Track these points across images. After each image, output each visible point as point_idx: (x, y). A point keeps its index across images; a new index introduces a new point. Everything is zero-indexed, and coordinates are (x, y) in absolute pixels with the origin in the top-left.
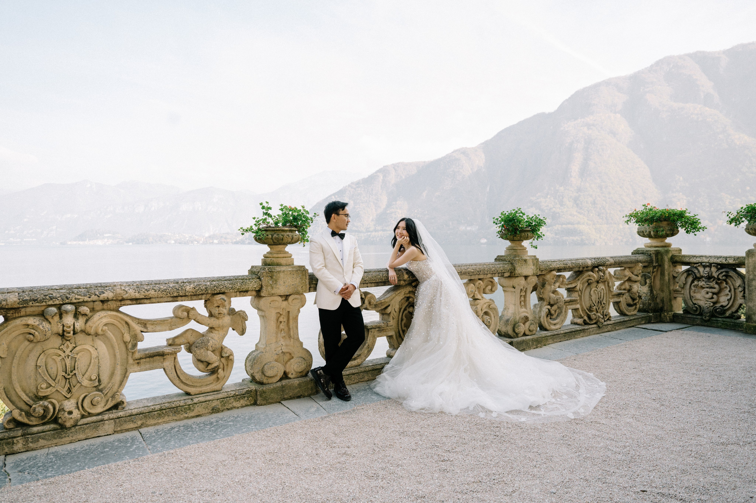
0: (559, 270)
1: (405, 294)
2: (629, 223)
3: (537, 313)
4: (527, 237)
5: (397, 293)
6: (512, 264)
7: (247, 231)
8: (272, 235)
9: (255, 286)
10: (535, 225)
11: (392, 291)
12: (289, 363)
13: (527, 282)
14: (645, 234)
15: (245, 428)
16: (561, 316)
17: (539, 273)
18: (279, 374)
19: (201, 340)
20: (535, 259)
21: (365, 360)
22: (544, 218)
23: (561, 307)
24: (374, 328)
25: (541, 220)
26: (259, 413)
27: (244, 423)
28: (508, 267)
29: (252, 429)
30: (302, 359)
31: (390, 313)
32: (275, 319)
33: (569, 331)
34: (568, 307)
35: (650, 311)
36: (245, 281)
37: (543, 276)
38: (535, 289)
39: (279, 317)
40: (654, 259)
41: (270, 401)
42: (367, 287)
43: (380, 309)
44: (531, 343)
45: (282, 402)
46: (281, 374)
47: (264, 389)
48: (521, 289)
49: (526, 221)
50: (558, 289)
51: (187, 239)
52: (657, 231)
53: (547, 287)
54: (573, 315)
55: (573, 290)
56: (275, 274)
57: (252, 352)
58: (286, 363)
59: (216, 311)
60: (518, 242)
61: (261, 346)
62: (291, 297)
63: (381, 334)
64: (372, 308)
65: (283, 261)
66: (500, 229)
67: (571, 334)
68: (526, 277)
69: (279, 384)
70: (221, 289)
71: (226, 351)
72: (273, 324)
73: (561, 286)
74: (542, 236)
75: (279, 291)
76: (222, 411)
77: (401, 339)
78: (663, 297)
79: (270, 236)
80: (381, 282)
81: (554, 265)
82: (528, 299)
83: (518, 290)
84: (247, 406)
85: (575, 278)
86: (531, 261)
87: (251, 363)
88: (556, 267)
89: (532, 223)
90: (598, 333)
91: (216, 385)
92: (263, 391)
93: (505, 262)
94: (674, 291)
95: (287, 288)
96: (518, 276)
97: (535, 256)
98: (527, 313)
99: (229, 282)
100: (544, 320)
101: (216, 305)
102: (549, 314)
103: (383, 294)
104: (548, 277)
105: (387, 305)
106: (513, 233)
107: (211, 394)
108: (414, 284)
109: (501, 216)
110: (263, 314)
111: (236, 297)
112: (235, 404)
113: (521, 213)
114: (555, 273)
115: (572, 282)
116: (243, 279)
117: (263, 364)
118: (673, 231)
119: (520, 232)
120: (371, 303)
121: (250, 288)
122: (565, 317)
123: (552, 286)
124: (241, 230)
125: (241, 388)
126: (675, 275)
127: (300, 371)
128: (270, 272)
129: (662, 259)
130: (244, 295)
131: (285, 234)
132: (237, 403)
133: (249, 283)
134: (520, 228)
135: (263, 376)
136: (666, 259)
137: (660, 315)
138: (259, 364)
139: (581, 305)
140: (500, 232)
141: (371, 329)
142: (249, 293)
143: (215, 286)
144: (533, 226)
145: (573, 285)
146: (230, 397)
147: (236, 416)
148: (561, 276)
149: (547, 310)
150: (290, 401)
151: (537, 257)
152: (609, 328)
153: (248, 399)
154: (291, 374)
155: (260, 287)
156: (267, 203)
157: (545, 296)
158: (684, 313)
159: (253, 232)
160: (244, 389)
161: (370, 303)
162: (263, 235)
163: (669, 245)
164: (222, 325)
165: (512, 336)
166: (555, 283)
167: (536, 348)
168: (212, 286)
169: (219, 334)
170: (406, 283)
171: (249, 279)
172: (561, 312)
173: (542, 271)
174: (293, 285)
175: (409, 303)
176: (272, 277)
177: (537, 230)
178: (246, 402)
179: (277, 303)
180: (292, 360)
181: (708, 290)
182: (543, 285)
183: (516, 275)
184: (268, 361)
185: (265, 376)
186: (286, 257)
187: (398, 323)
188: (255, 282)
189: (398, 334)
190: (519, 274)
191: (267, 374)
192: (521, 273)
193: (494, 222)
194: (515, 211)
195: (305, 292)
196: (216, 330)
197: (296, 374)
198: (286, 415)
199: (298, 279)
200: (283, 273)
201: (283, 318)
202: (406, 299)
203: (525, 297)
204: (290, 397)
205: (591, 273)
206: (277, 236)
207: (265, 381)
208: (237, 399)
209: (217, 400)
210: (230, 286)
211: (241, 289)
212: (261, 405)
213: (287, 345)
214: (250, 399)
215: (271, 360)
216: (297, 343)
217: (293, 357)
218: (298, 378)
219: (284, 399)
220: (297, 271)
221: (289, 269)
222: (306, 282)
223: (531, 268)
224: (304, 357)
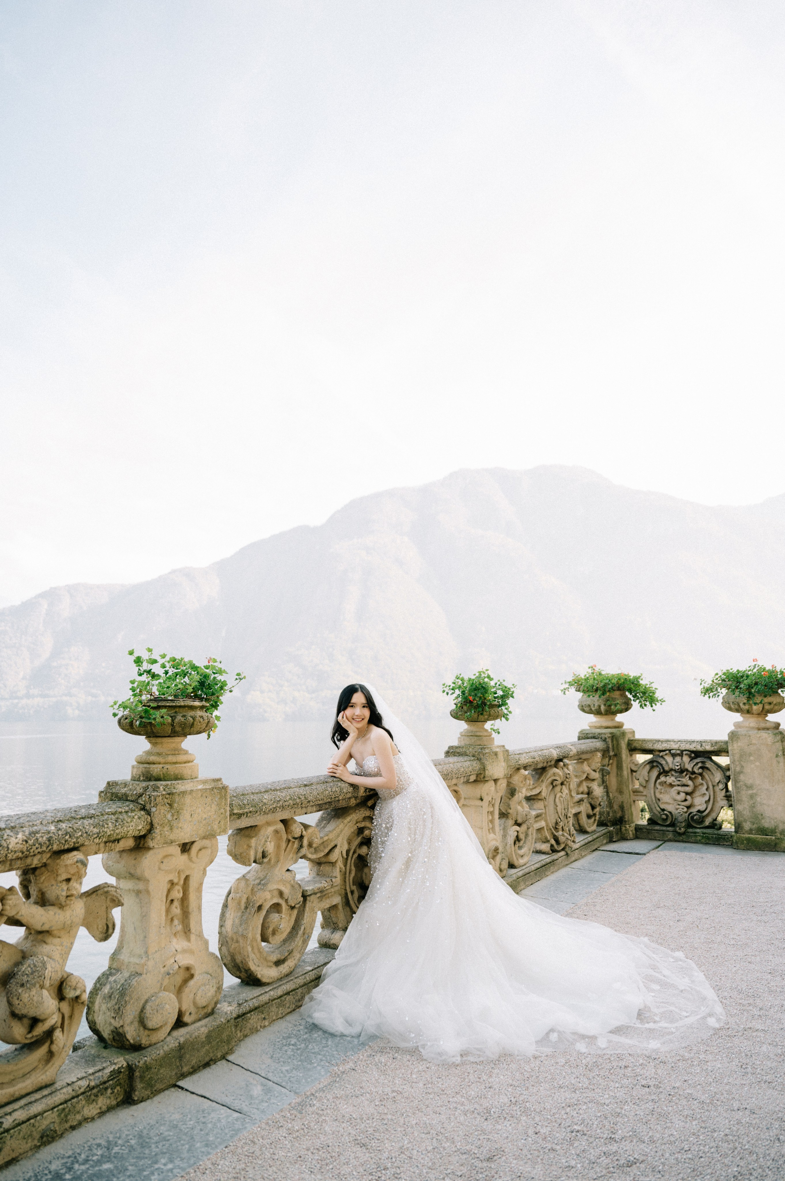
0: (524, 768)
1: (357, 823)
4: (491, 716)
5: (346, 821)
6: (479, 759)
8: (173, 718)
9: (140, 828)
10: (501, 696)
11: (332, 818)
12: (187, 990)
13: (496, 789)
14: (593, 709)
16: (528, 841)
18: (170, 1020)
19: (29, 966)
20: (505, 751)
21: (299, 960)
22: (512, 685)
23: (530, 826)
24: (309, 894)
25: (510, 689)
27: (138, 1159)
28: (476, 765)
29: (170, 1171)
31: (338, 860)
32: (165, 894)
33: (537, 866)
35: (609, 824)
36: (121, 817)
39: (170, 891)
40: (611, 746)
41: (159, 1086)
42: (306, 814)
43: (323, 854)
45: (180, 1083)
46: (173, 1018)
47: (148, 1059)
48: (489, 801)
49: (493, 690)
52: (610, 706)
55: (535, 797)
56: (177, 798)
58: (181, 990)
59: (62, 890)
62: (196, 844)
63: (322, 904)
64: (312, 854)
65: (185, 769)
68: (496, 781)
69: (171, 1041)
70: (77, 838)
71: (74, 984)
72: (159, 907)
73: (526, 792)
75: (182, 834)
76: (62, 1136)
78: (622, 802)
81: (521, 760)
82: (496, 816)
83: (485, 804)
84: (110, 1109)
85: (537, 780)
87: (113, 1002)
88: (523, 763)
89: (496, 693)
90: (567, 865)
91: (46, 1071)
92: (144, 1066)
93: (466, 758)
94: (634, 792)
95: (194, 828)
96: (486, 781)
97: (503, 747)
98: (497, 840)
100: (512, 851)
101: (64, 876)
102: (516, 840)
105: (332, 845)
107: (37, 1096)
108: (370, 803)
109: (455, 681)
110: (141, 886)
111: (97, 854)
112: (91, 1110)
113: (489, 677)
114: (521, 772)
115: (536, 785)
117: (143, 1002)
118: (628, 705)
119: (489, 708)
121: (127, 833)
123: (520, 794)
125: (97, 1068)
126: (634, 769)
127: (204, 1005)
128: (169, 794)
129: (618, 744)
132: (91, 1107)
133: (129, 820)
135: (142, 1029)
136: (623, 745)
137: (621, 829)
138: (133, 1003)
139: (546, 821)
143: (66, 834)
145: (534, 792)
146: (78, 1096)
147: (103, 1142)
148: (528, 777)
149: (516, 834)
150: (196, 1076)
151: (507, 748)
152: (576, 854)
153: (113, 1092)
154: (188, 1014)
155: (148, 827)
156: (149, 650)
158: (648, 824)
160: (104, 1068)
161: (309, 845)
163: (619, 726)
164: (69, 922)
168: (60, 833)
169: (62, 945)
170: (358, 801)
172: (528, 835)
173: (513, 769)
174: (205, 818)
175: (364, 839)
176: (170, 805)
177: (502, 705)
178: (108, 1101)
179: (172, 859)
180: (192, 983)
181: (680, 788)
182: (512, 793)
183: (485, 779)
184: (152, 992)
185: (145, 1028)
187: (345, 878)
188: (139, 818)
190: (489, 777)
191: (149, 1025)
192: (491, 775)
193: (444, 691)
196: (54, 936)
197: (197, 1013)
198: (215, 1116)
200: (190, 797)
201: (177, 892)
202: (358, 831)
203: (492, 813)
205: (555, 770)
206: (183, 719)
207: (144, 1042)
208: (93, 1097)
209: (53, 1109)
210: (96, 830)
211: (115, 835)
212: (141, 1102)
213: (184, 951)
214: (116, 1091)
215: (156, 991)
216: (200, 943)
217: (192, 976)
218: (200, 1020)
219: (183, 1076)
220: (212, 789)
221: (199, 787)
222: (225, 812)
223: (501, 767)
224: (210, 971)
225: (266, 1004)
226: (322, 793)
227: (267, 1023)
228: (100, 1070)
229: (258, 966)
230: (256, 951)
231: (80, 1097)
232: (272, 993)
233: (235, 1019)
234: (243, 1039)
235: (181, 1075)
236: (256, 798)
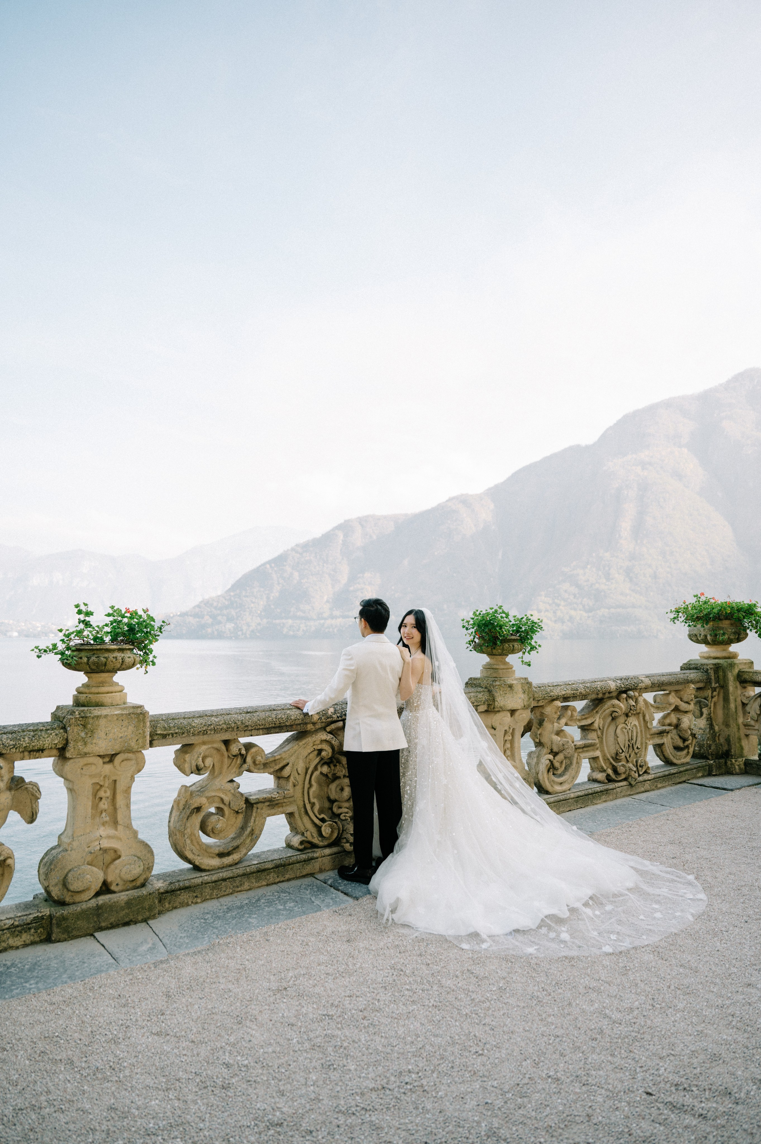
0: (566, 699)
1: (314, 745)
2: (676, 621)
3: (533, 767)
4: (513, 650)
5: (301, 744)
6: (490, 691)
7: (45, 651)
8: (89, 658)
9: (56, 742)
10: (525, 630)
11: (293, 740)
12: (112, 866)
13: (514, 719)
14: (699, 639)
15: (17, 989)
16: (570, 770)
17: (534, 704)
18: (93, 887)
20: (527, 684)
21: (246, 854)
22: (539, 619)
23: (569, 755)
24: (261, 802)
25: (535, 623)
26: (52, 956)
27: (19, 978)
28: (483, 696)
29: (30, 989)
30: (136, 858)
31: (289, 776)
32: (91, 793)
33: (583, 793)
34: (582, 755)
35: (710, 757)
36: (39, 733)
37: (540, 709)
38: (528, 728)
39: (98, 790)
40: (713, 678)
41: (75, 933)
42: (252, 736)
43: (272, 770)
45: (96, 934)
46: (97, 886)
47: (66, 912)
48: (506, 731)
49: (513, 625)
50: (565, 728)
51: (39, 629)
52: (716, 635)
53: (547, 724)
54: (591, 767)
55: (589, 728)
56: (91, 721)
57: (52, 849)
58: (107, 867)
60: (498, 657)
61: (65, 840)
62: (118, 756)
63: (273, 811)
64: (259, 769)
65: (106, 699)
66: (472, 637)
67: (586, 797)
68: (513, 712)
69: (93, 903)
72: (86, 802)
73: (569, 723)
74: (537, 647)
75: (97, 748)
77: (308, 817)
78: (729, 736)
79: (85, 660)
80: (274, 727)
81: (557, 692)
82: (516, 745)
83: (500, 733)
84: (33, 943)
85: (593, 710)
86: (520, 686)
87: (46, 868)
88: (560, 694)
89: (521, 628)
90: (630, 795)
92: (63, 917)
93: (480, 689)
94: (745, 725)
95: (110, 744)
96: (499, 711)
97: (526, 679)
99: (10, 736)
100: (543, 778)
102: (552, 768)
103: (280, 746)
104: (549, 710)
105: (285, 762)
106: (491, 644)
108: (329, 729)
109: (473, 617)
110: (71, 786)
111: (23, 759)
112: (13, 941)
113: (503, 612)
114: (559, 704)
115: (586, 716)
116: (36, 730)
117: (67, 871)
118: (739, 635)
119: (501, 642)
120: (257, 762)
121: (47, 745)
122: (577, 772)
123: (555, 724)
124: (35, 650)
125: (25, 913)
126: (745, 702)
127: (131, 879)
128: (83, 717)
129: (725, 676)
130: (37, 756)
131: (111, 656)
132: (16, 939)
133: (47, 736)
134: (501, 636)
135: (65, 890)
136: (731, 677)
137: (726, 763)
138: (58, 871)
139: (602, 751)
140: (472, 641)
141: (257, 803)
142: (46, 753)
144: (522, 631)
145: (588, 722)
147: (9, 963)
148: (570, 708)
149: (548, 762)
150: (111, 931)
151: (530, 680)
152: (647, 786)
153: (36, 932)
154: (114, 884)
155: (64, 742)
156: (86, 605)
157: (545, 740)
158: (760, 759)
159: (56, 654)
160: (30, 914)
161: (254, 762)
162: (72, 658)
163: (734, 656)
166: (559, 718)
170: (317, 727)
171: (47, 730)
172: (571, 763)
173: (539, 701)
174: (121, 737)
175: (322, 759)
176: (84, 726)
177: (528, 639)
178: (32, 938)
179: (93, 767)
180: (117, 861)
182: (541, 723)
183: (497, 710)
184: (76, 864)
185: (68, 890)
186: (112, 692)
187: (303, 791)
188: (56, 735)
189: (303, 810)
190: (501, 707)
191: (71, 888)
192: (504, 706)
193: (464, 627)
194: (493, 610)
195: (144, 747)
197: (124, 885)
198: (97, 959)
199: (131, 728)
200: (105, 720)
201: (105, 792)
202: (316, 752)
203: (512, 742)
204: (111, 924)
205: (616, 702)
206: (96, 660)
207: (67, 899)
208: (17, 933)
210: (12, 743)
211: (31, 747)
212: (59, 941)
213: (109, 837)
214: (39, 931)
215: (80, 864)
216: (128, 832)
217: (119, 857)
218: (127, 890)
219: (101, 929)
220: (129, 714)
221: (116, 713)
222: (144, 732)
223: (520, 698)
224: (139, 855)
225: (198, 885)
226: (264, 719)
227: (199, 900)
228: (26, 915)
229: (198, 856)
230: (196, 844)
231: (5, 931)
232: (206, 878)
233: (162, 893)
234: (171, 910)
235: (99, 928)
236: (185, 722)
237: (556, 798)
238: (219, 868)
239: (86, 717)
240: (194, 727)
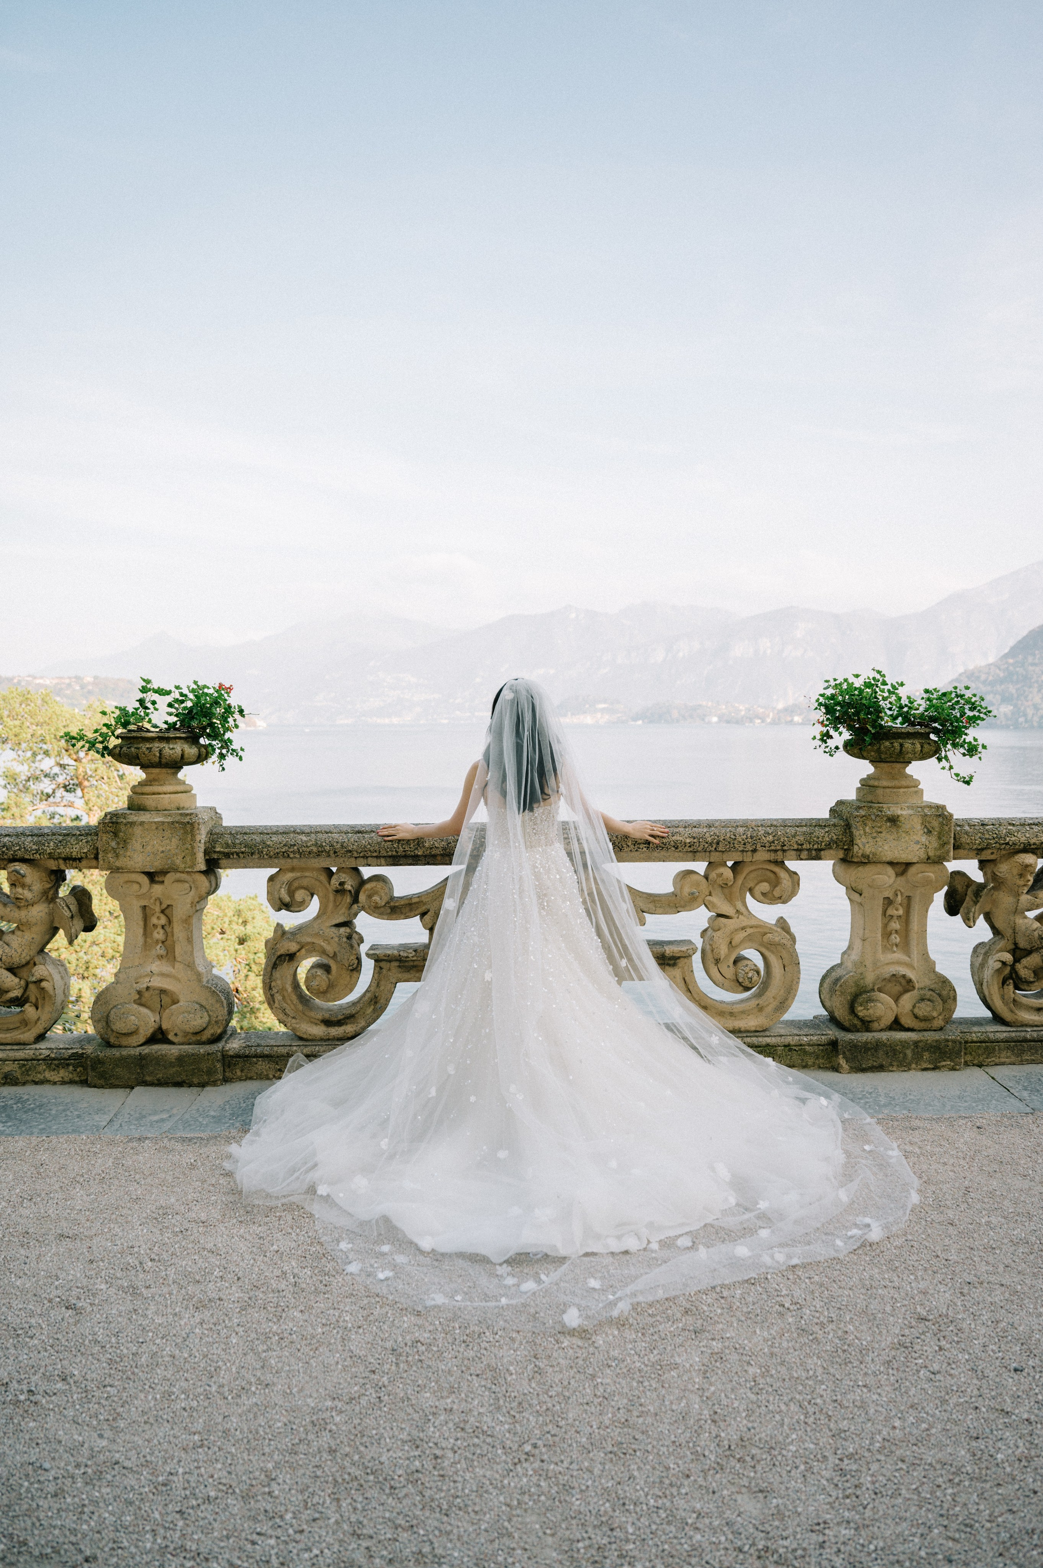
0: (1041, 852)
3: (976, 970)
6: (848, 826)
12: (168, 1011)
18: (141, 1031)
30: (197, 1006)
32: (141, 918)
36: (69, 839)
39: (148, 917)
41: (113, 1081)
44: (909, 1053)
45: (136, 1088)
46: (146, 1031)
47: (101, 1055)
48: (888, 899)
53: (999, 895)
56: (123, 828)
58: (162, 1011)
68: (900, 866)
69: (138, 1051)
70: (15, 851)
74: (983, 747)
75: (132, 863)
76: (24, 1084)
82: (915, 926)
83: (870, 901)
84: (71, 1082)
86: (919, 819)
88: (1032, 841)
91: (24, 1033)
92: (99, 1060)
95: (148, 859)
98: (910, 966)
100: (991, 994)
112: (48, 1075)
117: (111, 1006)
121: (75, 853)
127: (192, 1031)
130: (78, 866)
131: (144, 746)
132: (52, 1073)
135: (110, 1029)
142: (84, 862)
146: (40, 1060)
149: (1000, 966)
153: (75, 1070)
154: (172, 1034)
155: (95, 851)
160: (72, 1049)
164: (25, 920)
165: (847, 1024)
167: (933, 1069)
174: (163, 852)
176: (116, 834)
179: (137, 886)
180: (174, 1007)
182: (978, 892)
183: (856, 860)
184: (122, 1001)
186: (160, 794)
190: (871, 858)
191: (114, 1028)
192: (874, 854)
197: (184, 1036)
199: (175, 841)
200: (140, 828)
201: (158, 918)
204: (158, 1080)
207: (112, 1040)
208: (53, 1066)
209: (15, 1061)
212: (95, 1087)
213: (162, 975)
214: (78, 1070)
215: (126, 1001)
216: (188, 971)
217: (178, 1002)
218: (190, 1044)
219: (145, 1084)
220: (173, 823)
221: (156, 820)
222: (193, 848)
223: (917, 842)
224: (204, 1003)
225: (283, 1056)
229: (293, 1018)
230: (289, 1002)
231: (42, 1062)
233: (232, 1057)
234: (245, 1080)
235: (143, 1082)
236: (258, 838)
237: (1013, 1034)
238: (322, 1040)
239: (117, 823)
240: (269, 846)
